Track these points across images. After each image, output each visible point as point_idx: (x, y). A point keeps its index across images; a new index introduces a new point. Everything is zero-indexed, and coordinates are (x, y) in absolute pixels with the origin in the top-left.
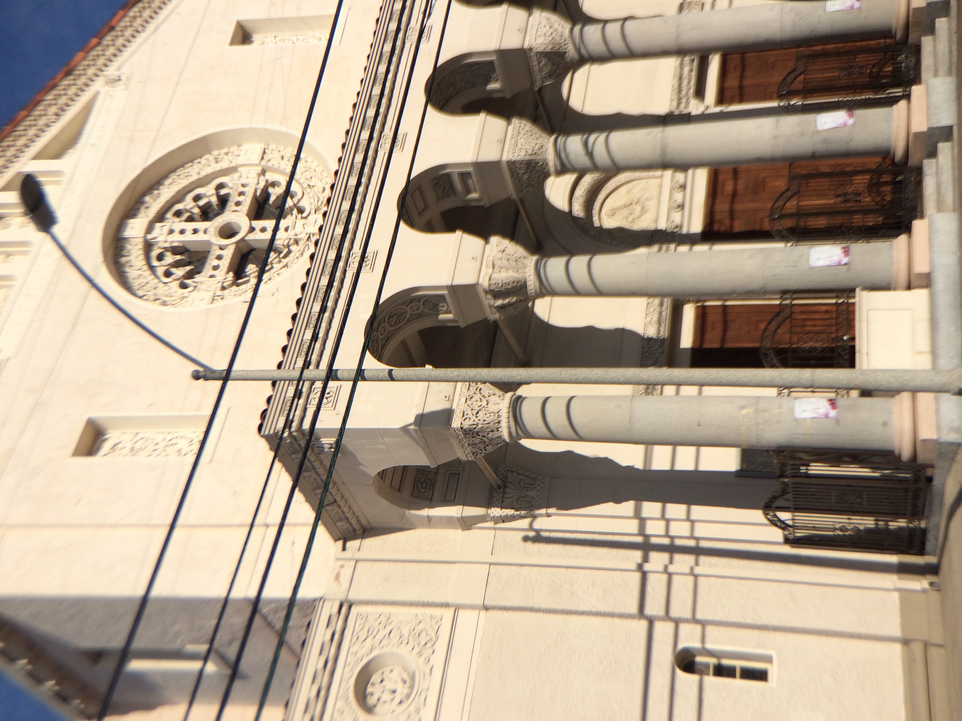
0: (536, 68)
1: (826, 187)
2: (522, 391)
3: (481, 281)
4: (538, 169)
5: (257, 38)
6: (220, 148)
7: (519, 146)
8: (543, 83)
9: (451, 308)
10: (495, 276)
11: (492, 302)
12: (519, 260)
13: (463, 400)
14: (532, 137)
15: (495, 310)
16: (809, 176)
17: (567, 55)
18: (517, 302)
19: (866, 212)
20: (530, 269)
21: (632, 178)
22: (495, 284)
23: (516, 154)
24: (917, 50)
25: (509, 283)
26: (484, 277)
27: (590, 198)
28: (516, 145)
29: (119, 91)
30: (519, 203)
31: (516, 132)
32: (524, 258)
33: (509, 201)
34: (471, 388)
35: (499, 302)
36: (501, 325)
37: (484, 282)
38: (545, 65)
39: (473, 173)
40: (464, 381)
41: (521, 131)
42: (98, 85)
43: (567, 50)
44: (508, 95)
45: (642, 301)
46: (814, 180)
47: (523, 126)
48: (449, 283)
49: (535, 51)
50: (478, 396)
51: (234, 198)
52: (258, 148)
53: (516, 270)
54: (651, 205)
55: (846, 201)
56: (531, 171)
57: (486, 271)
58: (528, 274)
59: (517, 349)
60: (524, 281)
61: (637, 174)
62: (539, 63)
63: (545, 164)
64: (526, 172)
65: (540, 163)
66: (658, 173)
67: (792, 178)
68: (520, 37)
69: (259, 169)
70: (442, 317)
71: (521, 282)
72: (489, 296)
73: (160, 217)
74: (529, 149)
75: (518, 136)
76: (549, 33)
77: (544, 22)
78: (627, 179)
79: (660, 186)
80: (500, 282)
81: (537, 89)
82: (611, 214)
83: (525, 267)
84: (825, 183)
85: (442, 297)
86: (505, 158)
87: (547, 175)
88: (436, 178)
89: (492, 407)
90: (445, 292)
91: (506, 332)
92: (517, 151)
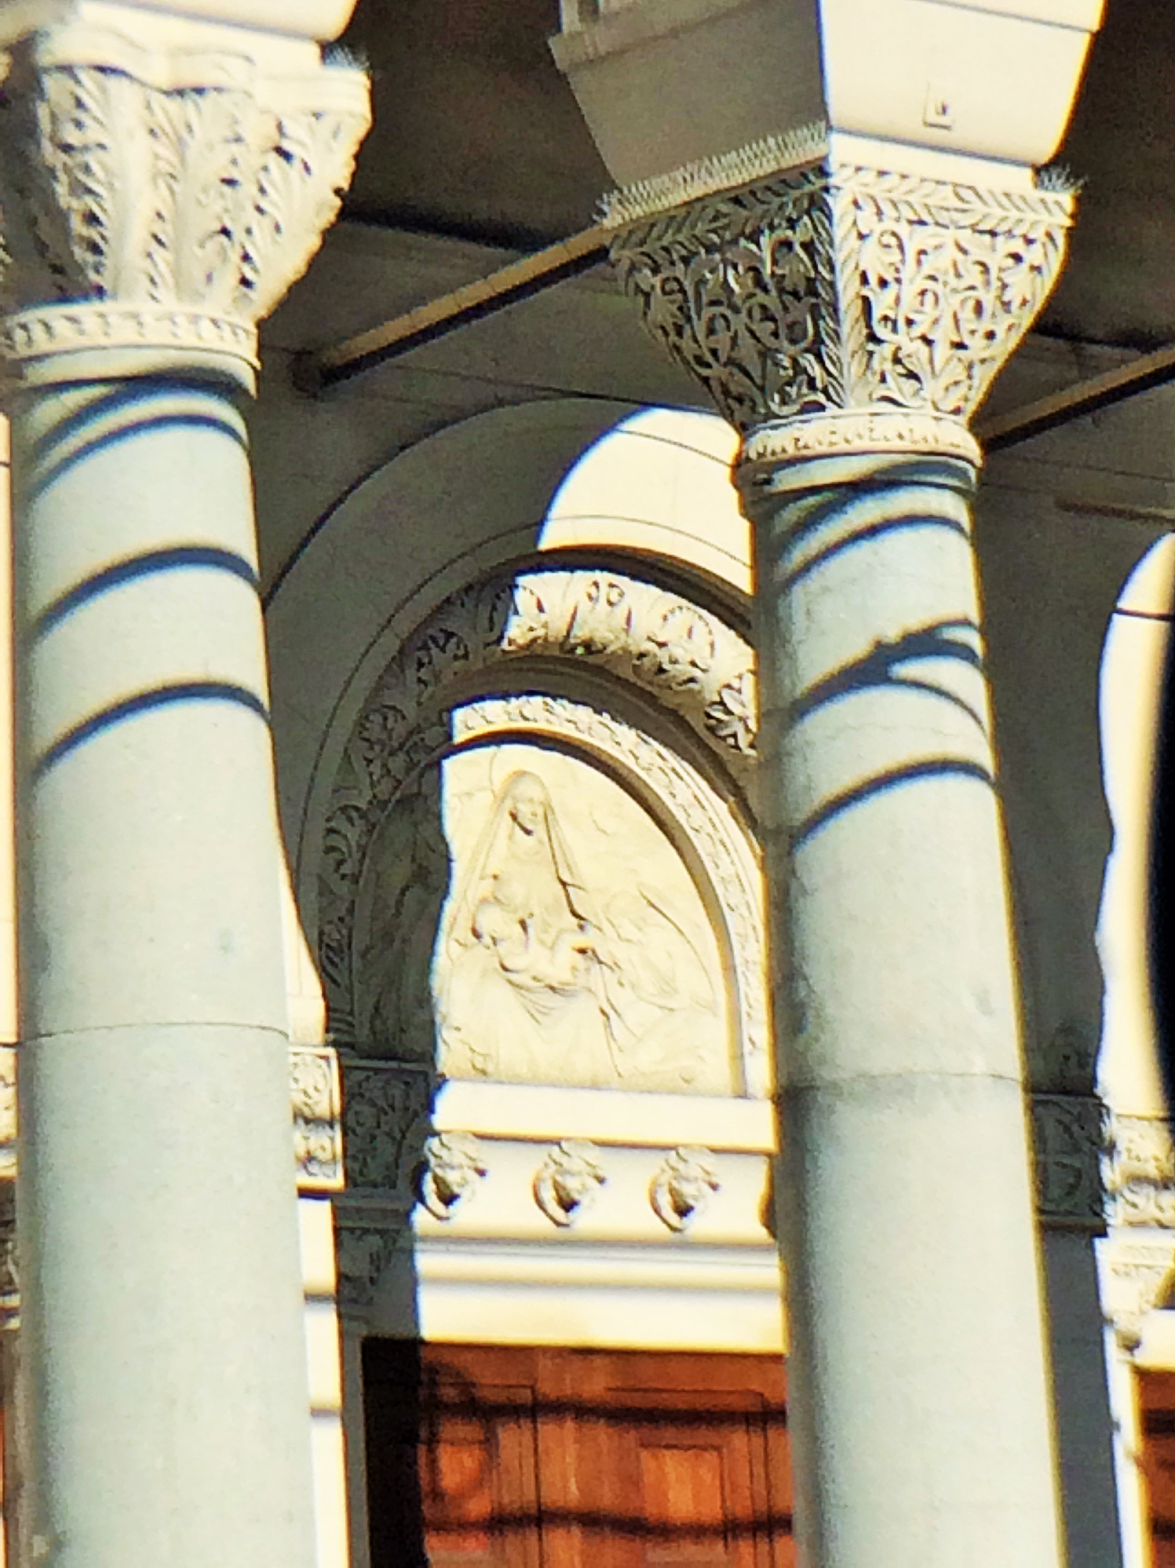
3: (87, 11)
7: (915, 239)
12: (235, 256)
14: (967, 314)
20: (180, 319)
23: (867, 219)
25: (81, 189)
28: (922, 223)
30: (580, 241)
31: (994, 217)
41: (1005, 246)
47: (1033, 255)
53: (164, 229)
56: (768, 316)
57: (153, 48)
58: (147, 310)
61: (751, 948)
63: (814, 399)
64: (764, 288)
65: (816, 371)
66: (761, 1068)
74: (897, 301)
75: (975, 229)
78: (724, 894)
79: (683, 1089)
80: (93, 134)
83: (187, 289)
86: (842, 152)
87: (744, 429)
92: (889, 224)
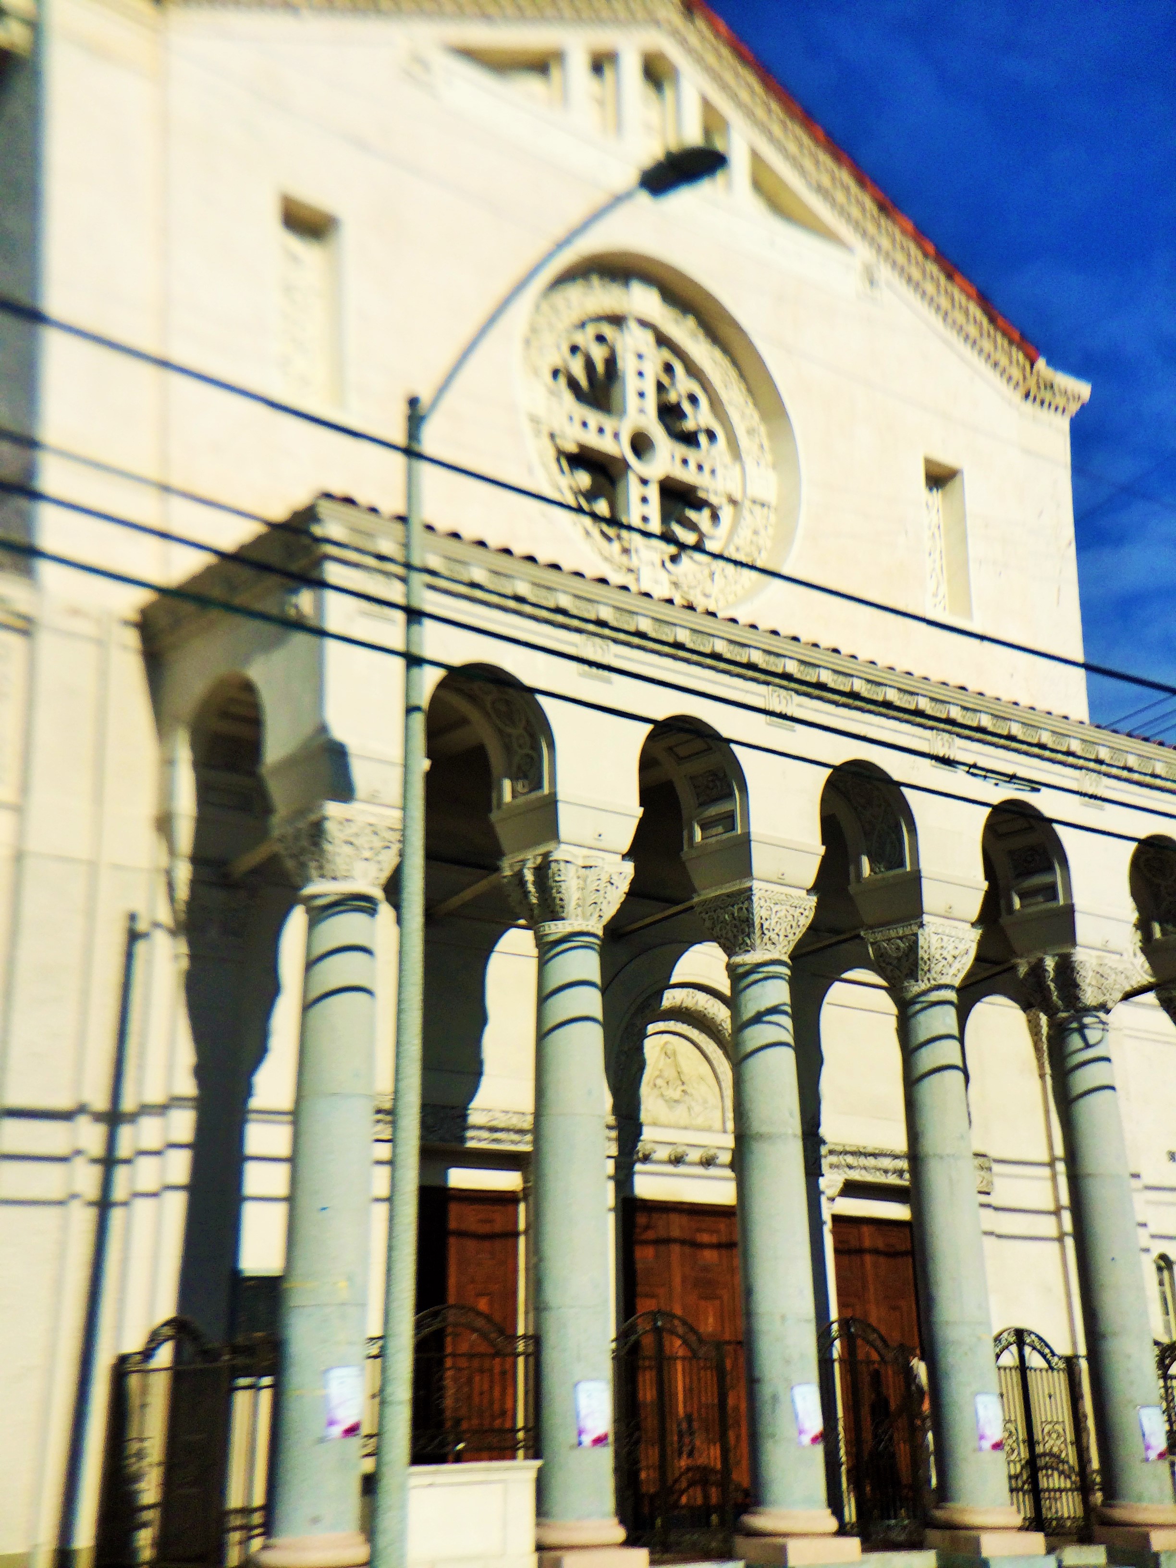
0: (893, 934)
1: (703, 1399)
2: (385, 911)
3: (563, 846)
4: (740, 939)
5: (937, 496)
6: (771, 436)
7: (775, 908)
8: (872, 944)
9: (521, 800)
10: (571, 869)
11: (530, 864)
12: (597, 909)
13: (372, 820)
14: (788, 928)
15: (516, 869)
16: (721, 1373)
17: (913, 982)
18: (530, 905)
19: (663, 1466)
20: (582, 922)
21: (723, 1084)
22: (559, 870)
23: (762, 903)
24: (915, 1544)
25: (560, 892)
26: (568, 851)
27: (694, 1018)
28: (777, 904)
29: (855, 282)
30: (687, 904)
31: (796, 903)
32: (600, 916)
33: (692, 890)
34: (391, 833)
35: (529, 876)
36: (493, 877)
37: (560, 853)
38: (898, 948)
39: (733, 834)
40: (404, 819)
41: (799, 910)
42: (863, 252)
43: (920, 982)
44: (852, 888)
45: (529, 1105)
46: (715, 1379)
47: (806, 913)
48: (560, 797)
49: (920, 932)
50: (377, 843)
51: (693, 456)
52: (771, 495)
53: (580, 902)
54: (680, 1114)
55: (681, 1435)
56: (736, 926)
57: (579, 856)
58: (575, 920)
59: (455, 902)
60: (564, 915)
61: (729, 1092)
62: (901, 938)
63: (748, 949)
64: (735, 919)
65: (748, 942)
66: (730, 1126)
67: (719, 1345)
68: (941, 908)
69: (738, 496)
70: (507, 784)
71: (563, 912)
72: (539, 860)
73: (663, 340)
74: (770, 924)
75: (791, 906)
76: (945, 954)
77: (962, 947)
78: (721, 1077)
79: (709, 1129)
80: (563, 878)
81: (862, 933)
82: (669, 1052)
83: (585, 918)
84: (710, 1397)
85: (539, 786)
86: (756, 885)
87: (730, 951)
88: (725, 776)
89: (359, 867)
90: (546, 790)
91: (482, 886)
92: (768, 904)
